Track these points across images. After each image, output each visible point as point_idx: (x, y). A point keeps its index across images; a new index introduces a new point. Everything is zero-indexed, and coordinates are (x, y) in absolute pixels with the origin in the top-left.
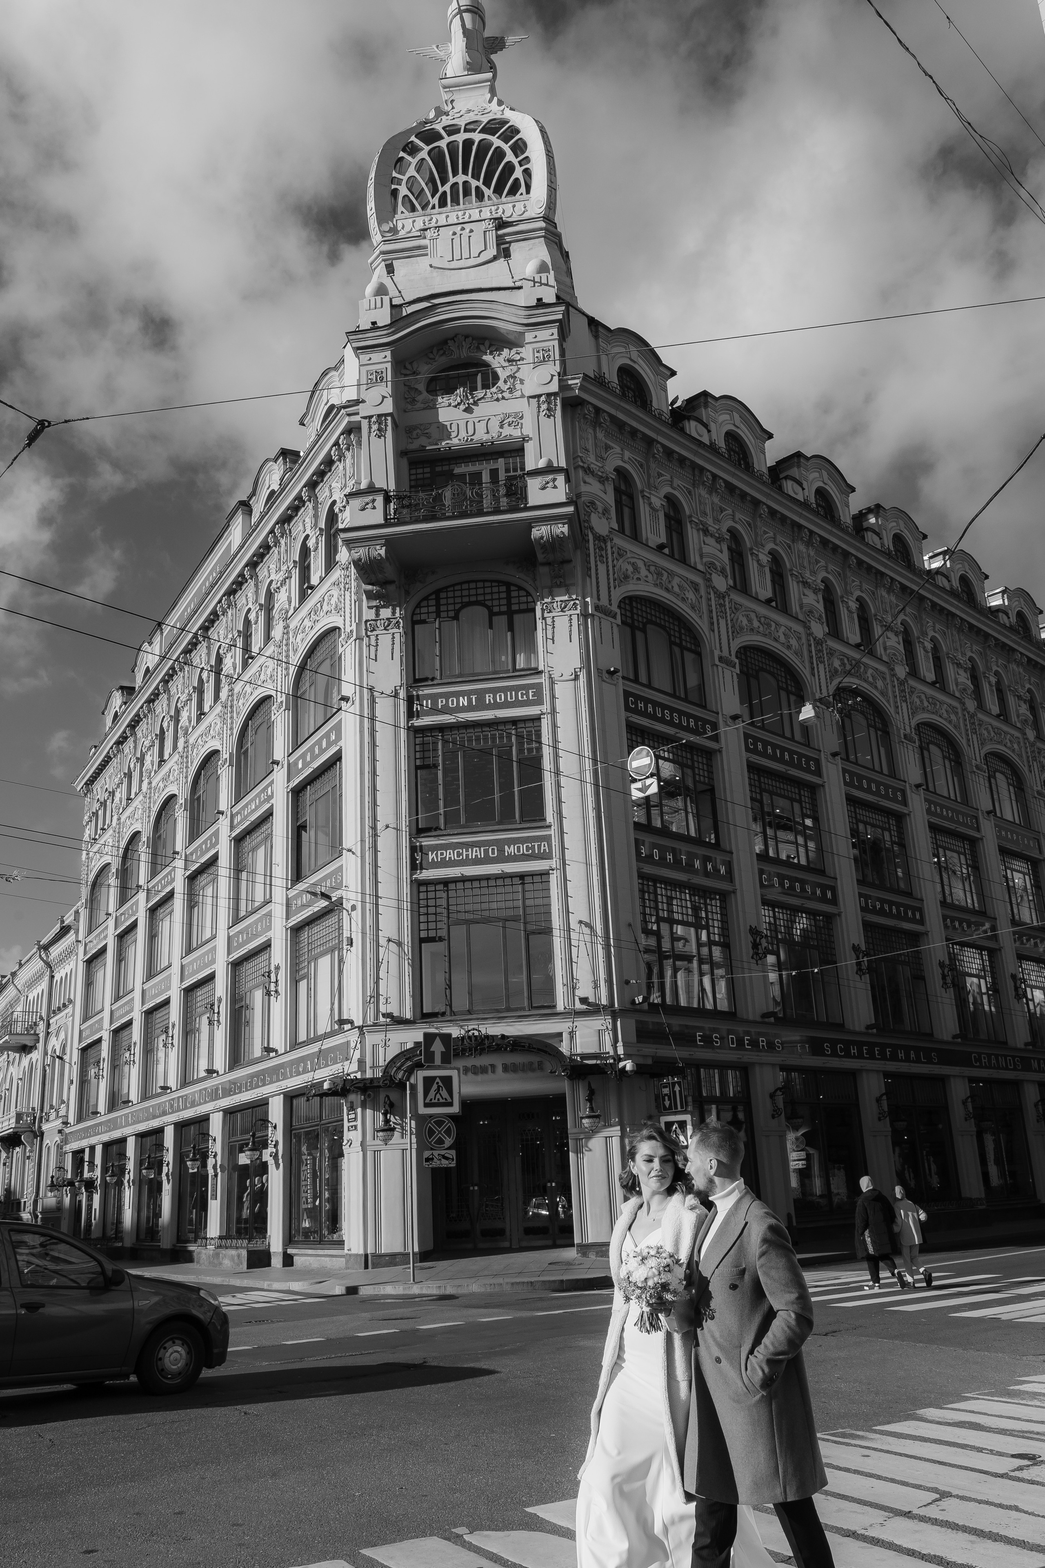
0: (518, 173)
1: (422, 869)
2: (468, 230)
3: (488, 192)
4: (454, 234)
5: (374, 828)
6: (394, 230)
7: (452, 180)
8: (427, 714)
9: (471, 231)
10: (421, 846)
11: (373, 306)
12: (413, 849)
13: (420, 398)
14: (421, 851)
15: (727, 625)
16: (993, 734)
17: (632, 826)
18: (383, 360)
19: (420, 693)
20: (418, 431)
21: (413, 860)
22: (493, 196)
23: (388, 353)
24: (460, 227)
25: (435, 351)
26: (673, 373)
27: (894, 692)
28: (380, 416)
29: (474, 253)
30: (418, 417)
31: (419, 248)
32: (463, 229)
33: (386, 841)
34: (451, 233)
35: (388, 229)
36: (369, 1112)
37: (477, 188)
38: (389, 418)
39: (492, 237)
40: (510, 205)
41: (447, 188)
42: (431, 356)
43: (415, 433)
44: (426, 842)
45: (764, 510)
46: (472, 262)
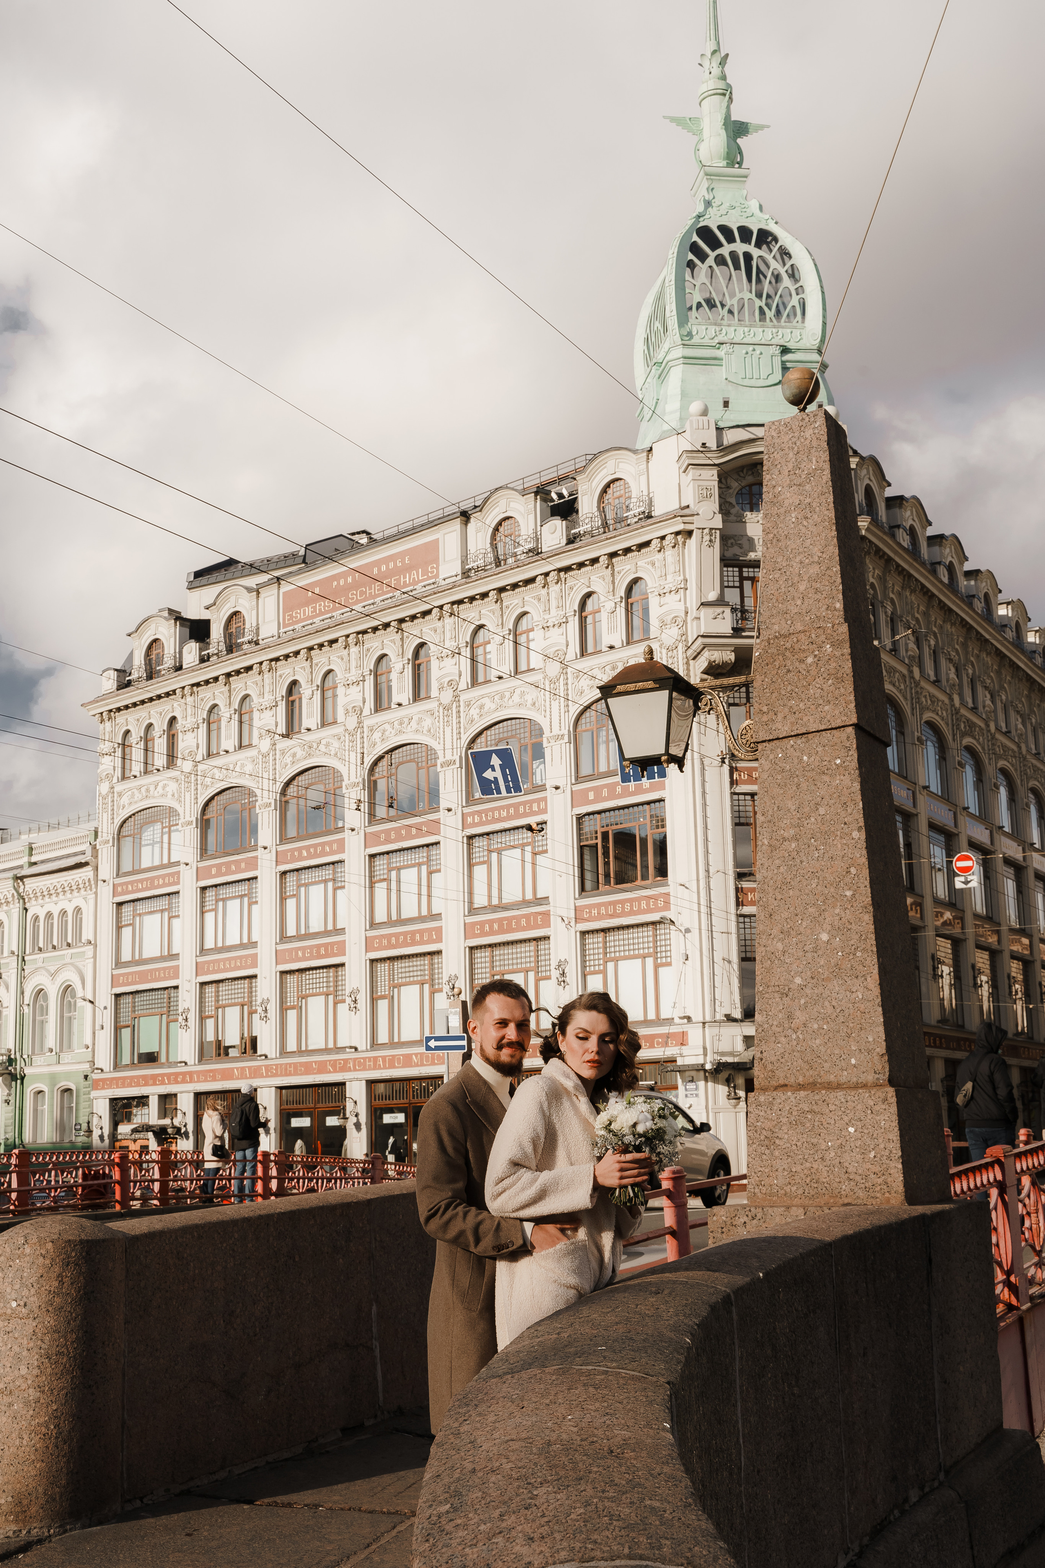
0: (795, 301)
1: (743, 905)
2: (758, 352)
3: (770, 314)
4: (747, 353)
5: (708, 871)
6: (690, 335)
7: (739, 296)
8: (745, 782)
9: (761, 354)
10: (742, 888)
11: (701, 427)
12: (737, 890)
13: (733, 511)
14: (742, 891)
18: (711, 476)
19: (738, 765)
20: (732, 541)
21: (737, 898)
22: (774, 319)
23: (715, 472)
24: (751, 348)
25: (745, 471)
26: (889, 485)
28: (711, 529)
29: (764, 375)
30: (734, 529)
31: (715, 359)
32: (754, 350)
33: (716, 882)
34: (744, 352)
35: (686, 333)
36: (710, 1084)
37: (761, 308)
38: (718, 532)
39: (777, 361)
40: (789, 331)
41: (735, 302)
42: (742, 475)
43: (730, 542)
44: (745, 885)
45: (935, 603)
46: (762, 383)
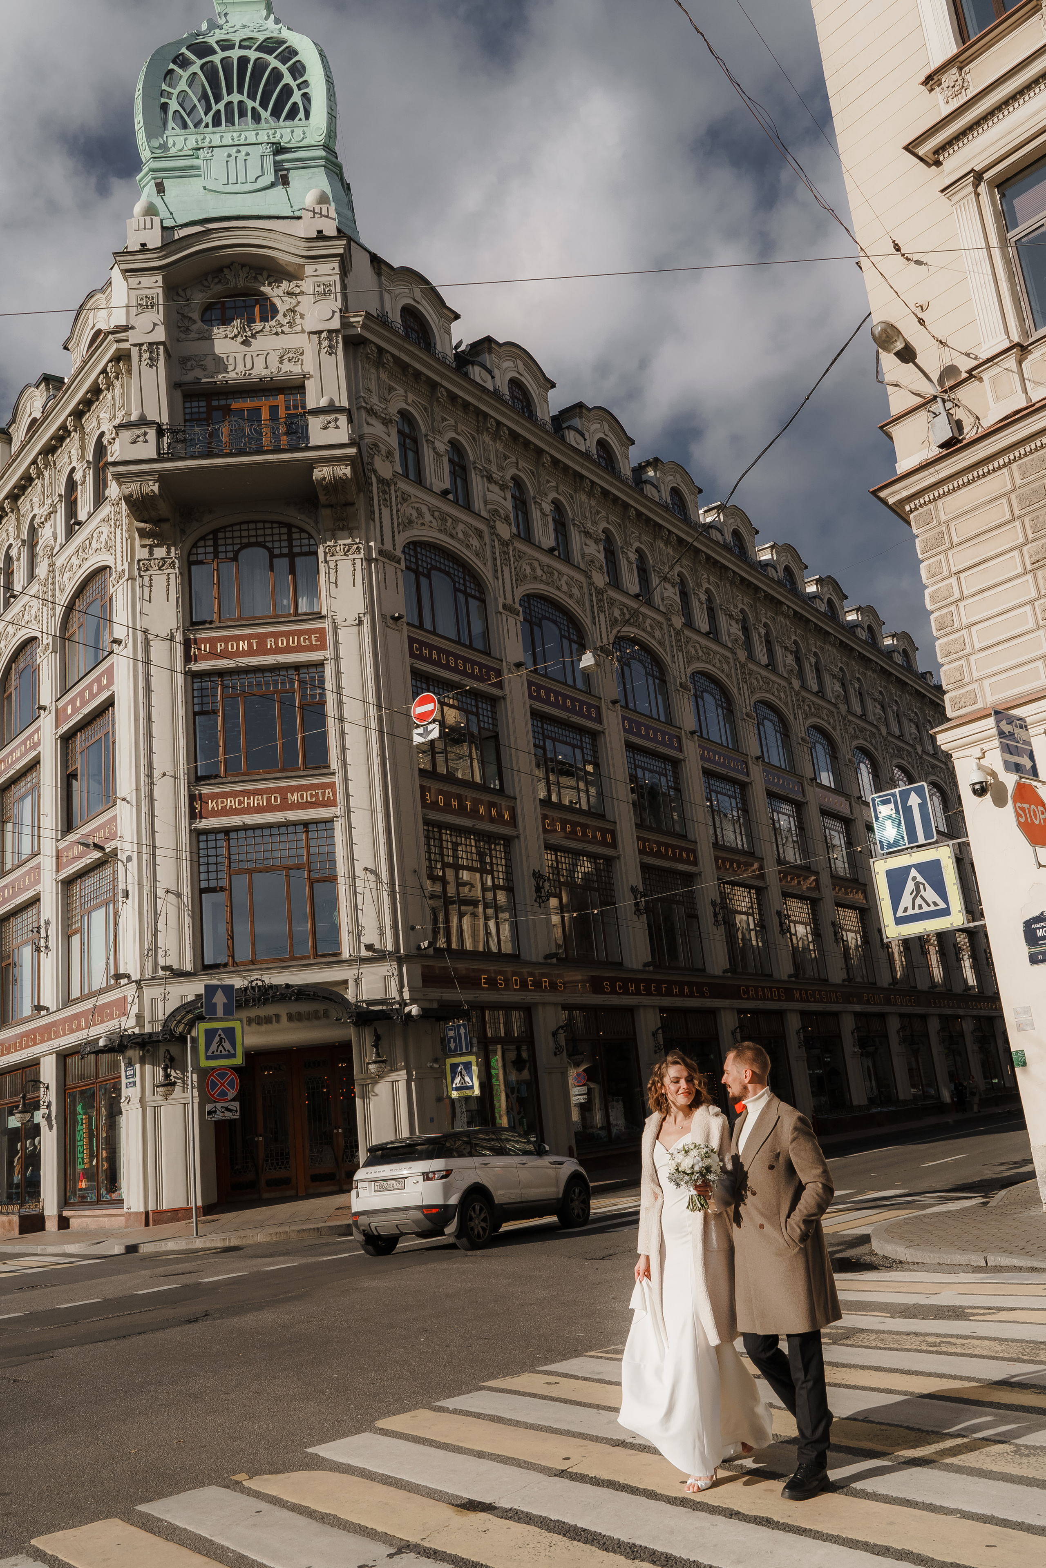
0: (296, 97)
1: (201, 817)
2: (244, 153)
3: (265, 114)
4: (229, 156)
5: (150, 776)
6: (164, 147)
7: (226, 99)
8: (206, 658)
9: (247, 154)
10: (200, 795)
11: (142, 226)
12: (192, 798)
13: (194, 327)
14: (201, 799)
15: (511, 573)
16: (761, 683)
17: (417, 773)
18: (153, 285)
19: (198, 636)
20: (193, 362)
21: (192, 808)
22: (270, 119)
23: (159, 278)
24: (235, 149)
25: (210, 279)
26: (457, 317)
27: (671, 642)
28: (151, 344)
29: (251, 178)
30: (192, 348)
31: (192, 168)
32: (239, 151)
33: (163, 790)
34: (226, 154)
35: (157, 145)
36: (148, 1068)
37: (253, 109)
38: (161, 347)
39: (269, 162)
40: (289, 130)
41: (221, 106)
42: (206, 284)
43: (189, 364)
44: (205, 790)
45: (546, 459)
46: (249, 187)
